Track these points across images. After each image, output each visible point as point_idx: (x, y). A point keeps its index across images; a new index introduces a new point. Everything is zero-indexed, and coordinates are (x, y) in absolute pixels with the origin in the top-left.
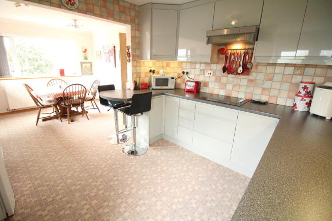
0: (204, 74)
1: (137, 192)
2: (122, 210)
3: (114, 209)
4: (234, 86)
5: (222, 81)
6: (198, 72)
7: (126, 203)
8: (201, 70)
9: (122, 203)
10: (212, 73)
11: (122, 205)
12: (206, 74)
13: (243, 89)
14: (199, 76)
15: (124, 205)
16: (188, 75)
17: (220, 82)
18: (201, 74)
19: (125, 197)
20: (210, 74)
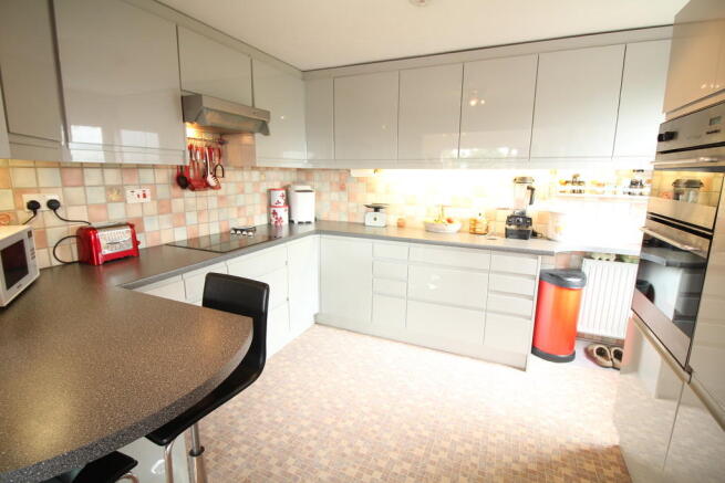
0: (123, 200)
1: (395, 450)
2: (444, 455)
3: (450, 469)
4: (200, 213)
5: (174, 209)
6: (97, 196)
7: (428, 455)
8: (110, 189)
9: (433, 463)
10: (148, 192)
11: (437, 460)
12: (132, 198)
13: (214, 216)
14: (104, 206)
15: (433, 457)
16: (59, 211)
17: (170, 211)
18: (111, 201)
19: (417, 463)
20: (145, 196)
